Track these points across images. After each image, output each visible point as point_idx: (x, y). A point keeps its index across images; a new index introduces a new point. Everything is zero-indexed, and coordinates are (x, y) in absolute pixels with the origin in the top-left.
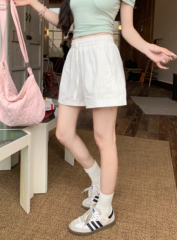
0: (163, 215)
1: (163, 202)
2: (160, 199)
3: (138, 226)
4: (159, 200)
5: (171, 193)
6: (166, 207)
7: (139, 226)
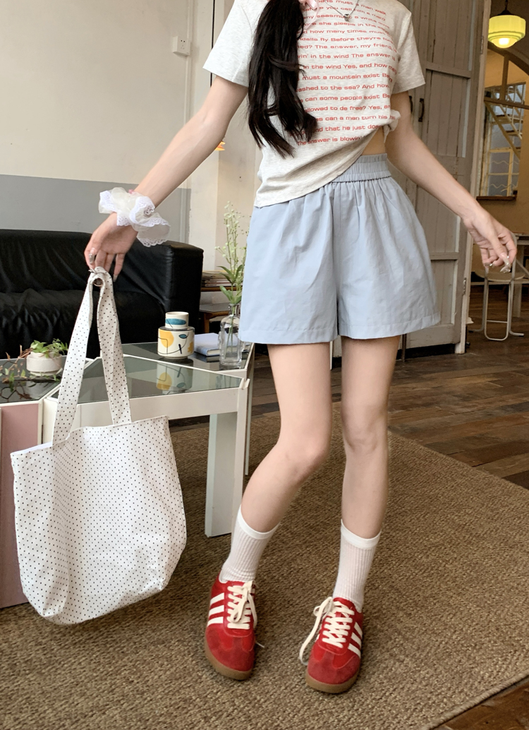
0: (339, 721)
1: (396, 697)
2: (401, 686)
3: (242, 706)
4: (391, 689)
5: (462, 691)
6: (382, 711)
7: (244, 707)
